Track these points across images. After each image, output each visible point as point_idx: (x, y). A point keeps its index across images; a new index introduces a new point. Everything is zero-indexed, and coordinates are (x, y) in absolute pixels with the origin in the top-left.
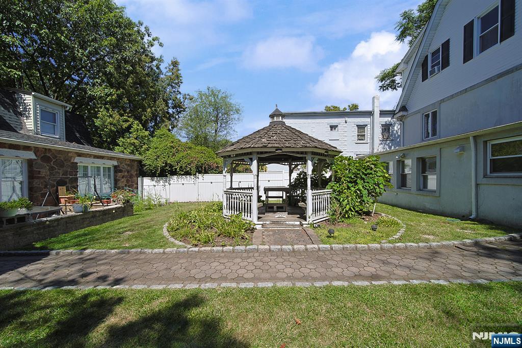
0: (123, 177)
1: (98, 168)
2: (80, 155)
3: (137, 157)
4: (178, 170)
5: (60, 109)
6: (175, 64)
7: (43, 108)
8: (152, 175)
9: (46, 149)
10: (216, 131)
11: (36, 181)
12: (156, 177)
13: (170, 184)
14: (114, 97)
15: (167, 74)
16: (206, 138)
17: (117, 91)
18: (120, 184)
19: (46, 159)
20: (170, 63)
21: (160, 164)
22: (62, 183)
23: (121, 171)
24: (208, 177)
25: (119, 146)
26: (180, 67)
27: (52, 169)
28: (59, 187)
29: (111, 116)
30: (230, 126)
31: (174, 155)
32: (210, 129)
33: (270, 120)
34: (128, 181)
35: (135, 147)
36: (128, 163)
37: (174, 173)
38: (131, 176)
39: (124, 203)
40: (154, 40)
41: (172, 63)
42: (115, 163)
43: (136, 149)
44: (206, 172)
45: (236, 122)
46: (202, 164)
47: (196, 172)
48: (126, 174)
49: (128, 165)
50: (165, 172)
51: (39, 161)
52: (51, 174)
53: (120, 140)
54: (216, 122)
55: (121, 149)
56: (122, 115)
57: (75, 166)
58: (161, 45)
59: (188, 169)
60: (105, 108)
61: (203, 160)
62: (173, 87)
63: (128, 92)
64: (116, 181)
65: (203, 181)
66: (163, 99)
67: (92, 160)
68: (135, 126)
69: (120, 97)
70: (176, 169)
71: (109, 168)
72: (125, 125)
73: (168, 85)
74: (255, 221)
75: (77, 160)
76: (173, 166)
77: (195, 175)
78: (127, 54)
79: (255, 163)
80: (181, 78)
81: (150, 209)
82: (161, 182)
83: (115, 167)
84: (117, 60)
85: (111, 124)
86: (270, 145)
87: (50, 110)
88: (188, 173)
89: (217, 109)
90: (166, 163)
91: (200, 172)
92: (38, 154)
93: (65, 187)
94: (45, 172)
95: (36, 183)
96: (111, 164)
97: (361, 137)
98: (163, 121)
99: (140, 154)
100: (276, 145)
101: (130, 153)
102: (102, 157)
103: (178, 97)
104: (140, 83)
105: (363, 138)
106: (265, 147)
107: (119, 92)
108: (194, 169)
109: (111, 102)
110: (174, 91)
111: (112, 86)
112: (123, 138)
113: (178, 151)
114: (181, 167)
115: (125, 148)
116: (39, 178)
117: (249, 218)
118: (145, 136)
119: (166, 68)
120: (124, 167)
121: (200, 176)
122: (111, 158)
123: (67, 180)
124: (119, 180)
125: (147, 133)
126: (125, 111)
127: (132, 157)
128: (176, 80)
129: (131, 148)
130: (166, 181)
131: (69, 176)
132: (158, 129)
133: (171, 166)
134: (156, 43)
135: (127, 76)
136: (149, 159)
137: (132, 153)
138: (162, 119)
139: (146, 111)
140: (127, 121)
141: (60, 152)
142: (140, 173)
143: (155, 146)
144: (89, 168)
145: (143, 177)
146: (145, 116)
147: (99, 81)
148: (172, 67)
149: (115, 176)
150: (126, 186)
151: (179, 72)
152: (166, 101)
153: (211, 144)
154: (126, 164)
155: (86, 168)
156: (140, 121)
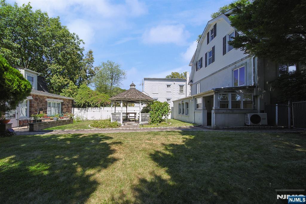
0: (65, 107)
1: (55, 103)
2: (48, 97)
3: (71, 98)
4: (92, 105)
5: (35, 75)
6: (91, 52)
7: (29, 75)
8: (79, 107)
9: (36, 95)
10: (112, 84)
11: (32, 108)
12: (81, 108)
13: (87, 112)
14: (61, 70)
15: (86, 57)
16: (106, 88)
17: (62, 67)
18: (64, 111)
19: (36, 99)
20: (88, 52)
21: (83, 102)
22: (41, 109)
23: (64, 105)
24: (106, 109)
25: (62, 92)
26: (93, 54)
27: (38, 103)
28: (41, 111)
29: (59, 78)
30: (119, 81)
31: (90, 97)
32: (108, 83)
33: (130, 87)
34: (67, 109)
35: (70, 93)
36: (68, 101)
37: (89, 106)
38: (69, 107)
39: (70, 118)
40: (80, 41)
41: (89, 53)
42: (62, 101)
43: (71, 94)
44: (105, 106)
45: (123, 79)
46: (103, 102)
47: (101, 106)
48: (66, 106)
49: (68, 102)
50: (85, 106)
51: (34, 100)
52: (38, 105)
53: (63, 90)
54: (112, 79)
55: (64, 94)
56: (64, 78)
57: (46, 102)
58: (84, 43)
59: (97, 105)
60: (56, 74)
61: (104, 101)
62: (89, 64)
63: (67, 67)
64: (62, 109)
65: (103, 110)
66: (84, 69)
67: (53, 100)
68: (70, 83)
69: (64, 69)
70: (90, 104)
71: (59, 103)
72: (66, 83)
73: (87, 63)
74: (122, 123)
75: (47, 100)
76: (89, 103)
77: (100, 107)
78: (68, 50)
79: (122, 103)
80: (94, 59)
81: (79, 122)
82: (83, 110)
83: (62, 103)
84: (64, 53)
85: (59, 82)
86: (127, 98)
87: (31, 76)
88: (96, 106)
89: (112, 72)
90: (86, 102)
91: (102, 106)
92: (34, 97)
93: (42, 111)
94: (35, 105)
95: (33, 109)
96: (60, 101)
97: (181, 91)
98: (84, 80)
99: (73, 97)
100: (129, 98)
101: (68, 96)
102: (57, 98)
103: (92, 69)
104: (73, 62)
105: (182, 91)
106: (125, 98)
107: (63, 67)
108: (99, 105)
109: (59, 72)
110: (90, 66)
111: (60, 64)
112: (65, 89)
113: (91, 96)
114: (93, 103)
115: (65, 94)
116: (33, 107)
117: (119, 123)
118: (75, 88)
119: (86, 55)
120: (66, 103)
121: (102, 108)
122: (60, 99)
123: (43, 108)
124: (63, 109)
125: (76, 87)
126: (66, 76)
127: (69, 98)
128: (91, 60)
129: (69, 94)
130: (85, 110)
131: (44, 107)
132: (81, 85)
133: (88, 103)
134: (81, 42)
135: (67, 60)
136: (77, 99)
137: (69, 96)
138: (83, 79)
139: (76, 76)
140: (66, 81)
141: (41, 96)
142: (72, 106)
143: (80, 93)
144: (51, 103)
145: (74, 108)
146: (76, 79)
147: (54, 62)
148: (89, 54)
149: (62, 107)
150: (66, 112)
151: (93, 56)
152: (85, 70)
153: (109, 91)
154: (67, 102)
155: (50, 103)
156: (73, 81)
